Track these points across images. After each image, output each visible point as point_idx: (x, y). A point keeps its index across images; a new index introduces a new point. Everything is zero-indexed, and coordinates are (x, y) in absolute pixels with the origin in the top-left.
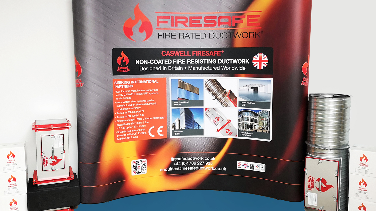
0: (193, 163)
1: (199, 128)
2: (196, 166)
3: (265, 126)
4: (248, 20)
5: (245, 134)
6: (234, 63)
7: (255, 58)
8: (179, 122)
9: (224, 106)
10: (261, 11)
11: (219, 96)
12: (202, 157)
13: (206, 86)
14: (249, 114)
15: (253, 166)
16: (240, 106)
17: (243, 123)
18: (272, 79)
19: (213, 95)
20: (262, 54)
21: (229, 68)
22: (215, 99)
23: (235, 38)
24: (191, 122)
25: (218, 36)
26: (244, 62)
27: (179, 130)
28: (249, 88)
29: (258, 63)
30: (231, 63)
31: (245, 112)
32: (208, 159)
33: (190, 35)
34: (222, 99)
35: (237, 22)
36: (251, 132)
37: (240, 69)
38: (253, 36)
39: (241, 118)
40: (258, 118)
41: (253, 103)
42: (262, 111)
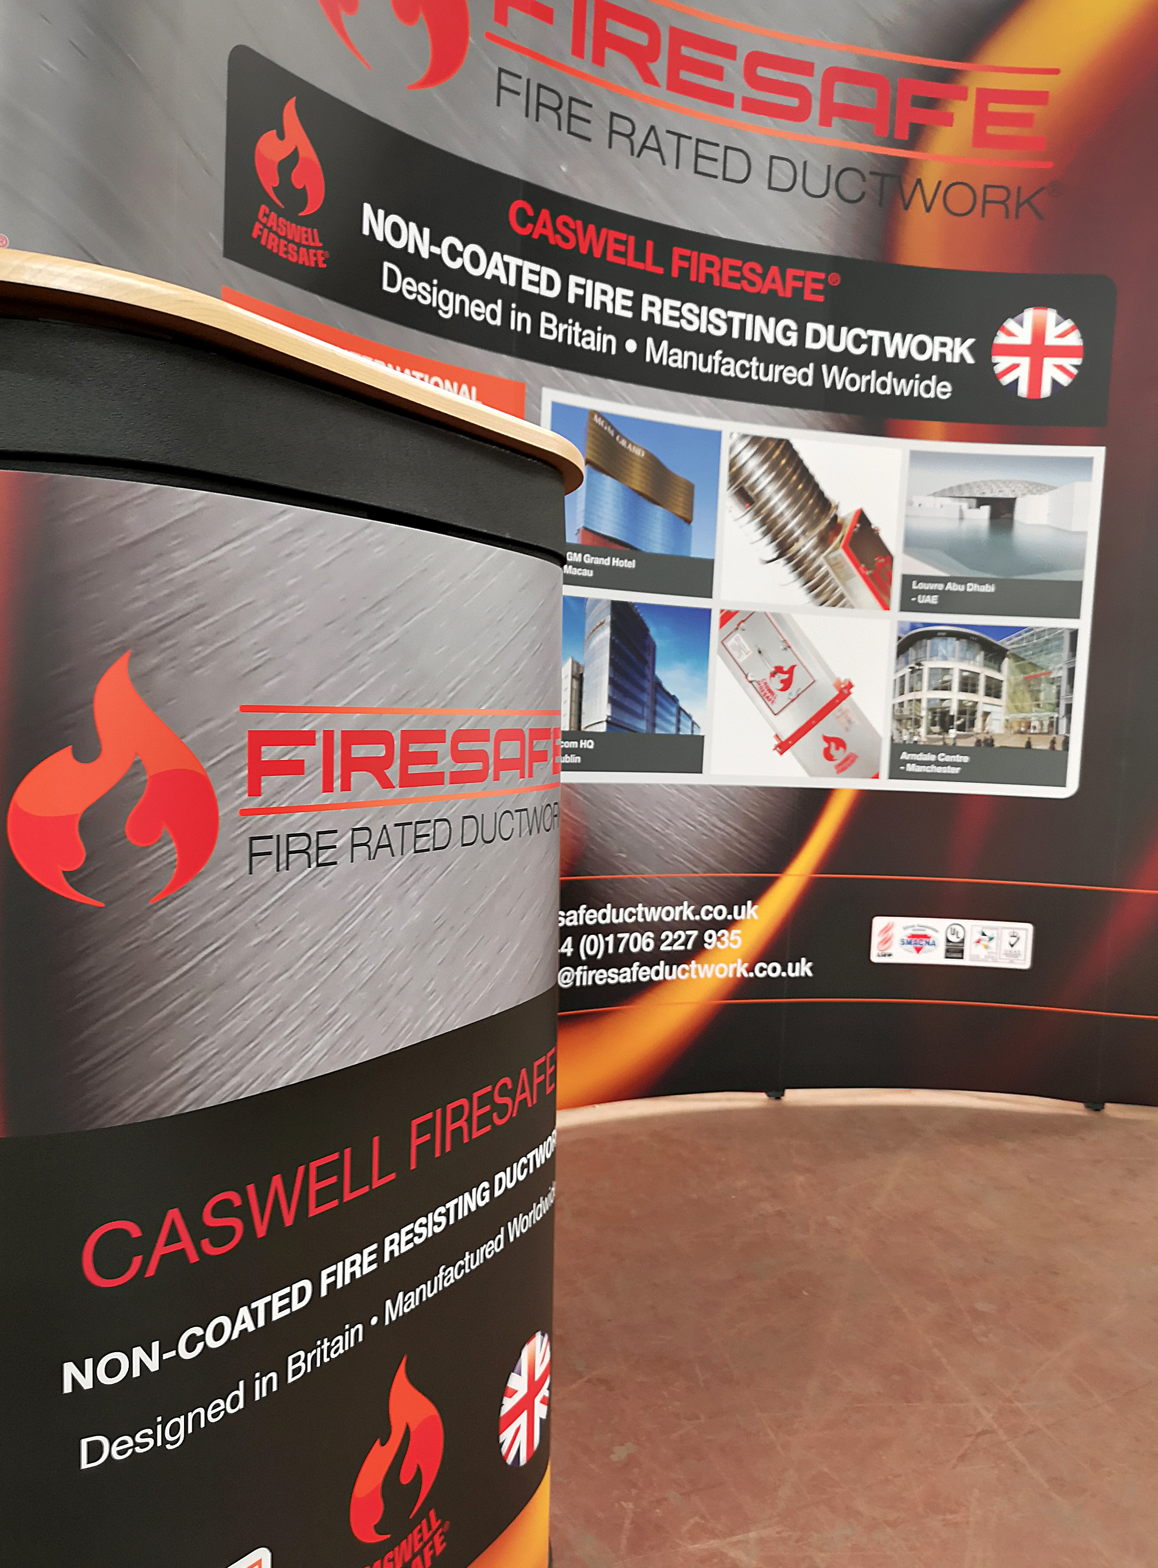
0: (636, 939)
1: (678, 729)
2: (649, 959)
3: (1046, 715)
4: (982, 117)
5: (928, 763)
6: (890, 354)
7: (1010, 334)
8: (575, 683)
9: (822, 599)
10: (1056, 72)
11: (802, 541)
12: (686, 903)
13: (734, 477)
14: (954, 651)
15: (962, 941)
16: (907, 605)
17: (919, 701)
18: (1098, 454)
19: (765, 534)
20: (1051, 315)
21: (861, 383)
22: (775, 555)
23: (907, 207)
24: (643, 690)
25: (817, 185)
26: (943, 356)
27: (577, 733)
28: (965, 505)
29: (1025, 362)
30: (875, 352)
31: (936, 640)
32: (718, 913)
33: (669, 144)
34: (814, 559)
35: (920, 115)
36: (963, 751)
37: (919, 389)
38: (1007, 207)
39: (907, 671)
40: (1006, 673)
41: (980, 584)
42: (1032, 629)
